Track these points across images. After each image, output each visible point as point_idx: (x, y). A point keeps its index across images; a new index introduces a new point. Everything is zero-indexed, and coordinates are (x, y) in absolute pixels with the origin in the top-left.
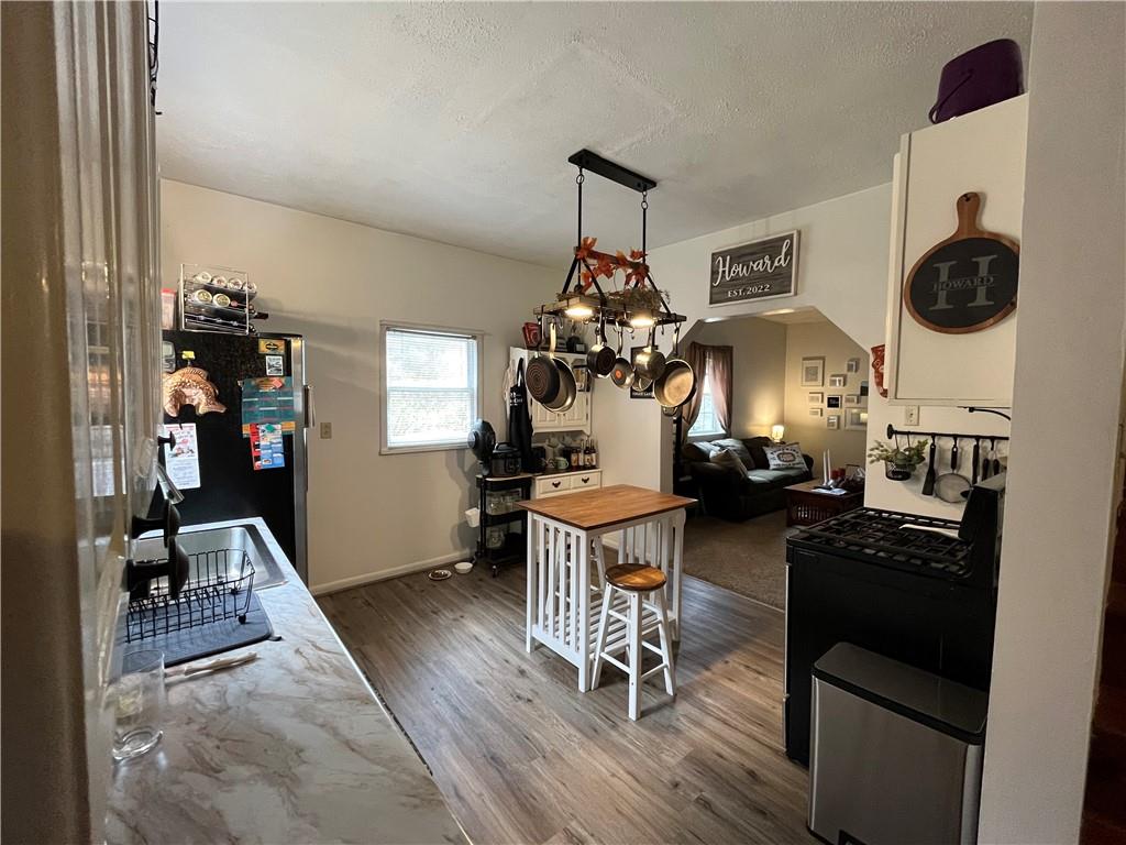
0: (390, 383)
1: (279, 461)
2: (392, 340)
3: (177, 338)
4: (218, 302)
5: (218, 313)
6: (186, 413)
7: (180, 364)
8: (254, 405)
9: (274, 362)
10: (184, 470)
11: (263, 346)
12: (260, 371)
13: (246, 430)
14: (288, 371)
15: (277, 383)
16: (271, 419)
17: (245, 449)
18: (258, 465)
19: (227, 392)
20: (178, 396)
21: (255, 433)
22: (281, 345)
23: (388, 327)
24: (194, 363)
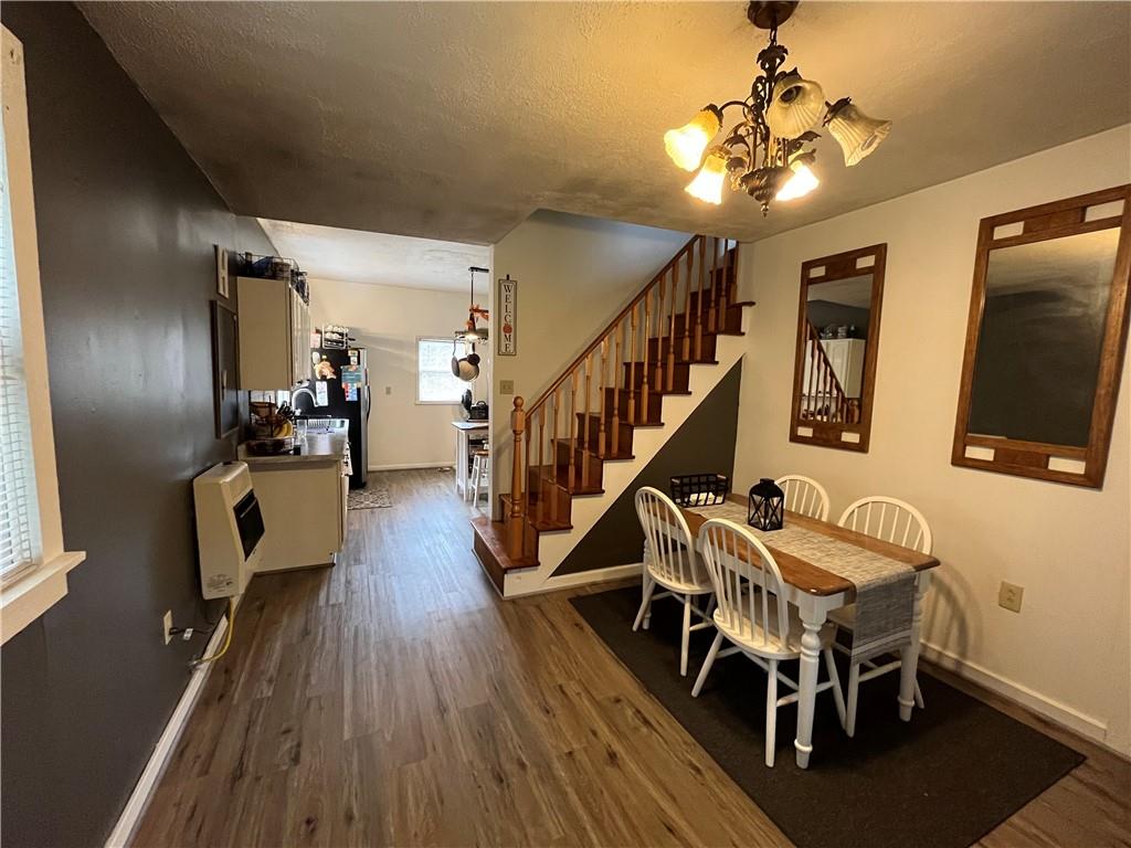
0: (421, 367)
1: (356, 399)
2: (423, 345)
3: (321, 351)
4: (336, 337)
5: (336, 341)
6: (324, 378)
7: (322, 360)
8: (346, 376)
9: (354, 359)
10: (322, 399)
11: (350, 353)
12: (349, 363)
13: (343, 386)
14: (359, 363)
15: (354, 368)
16: (353, 381)
17: (343, 392)
18: (347, 399)
19: (338, 372)
20: (321, 372)
21: (347, 386)
22: (356, 352)
23: (420, 339)
24: (326, 360)
